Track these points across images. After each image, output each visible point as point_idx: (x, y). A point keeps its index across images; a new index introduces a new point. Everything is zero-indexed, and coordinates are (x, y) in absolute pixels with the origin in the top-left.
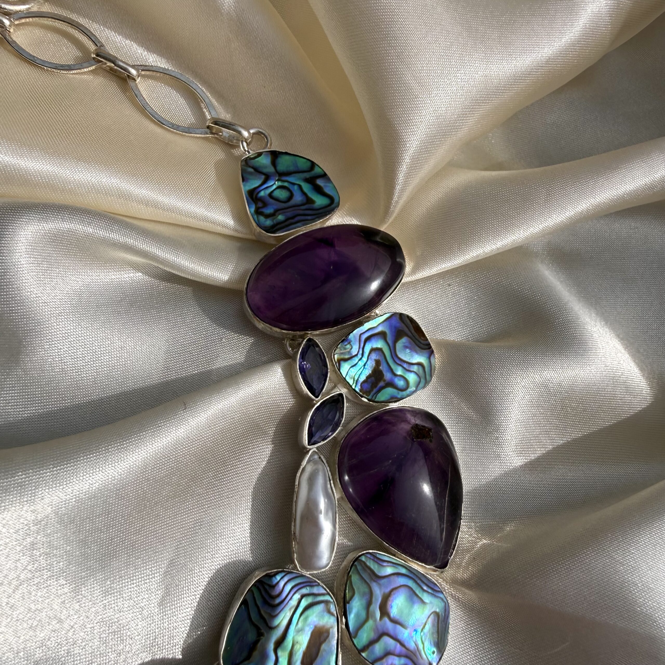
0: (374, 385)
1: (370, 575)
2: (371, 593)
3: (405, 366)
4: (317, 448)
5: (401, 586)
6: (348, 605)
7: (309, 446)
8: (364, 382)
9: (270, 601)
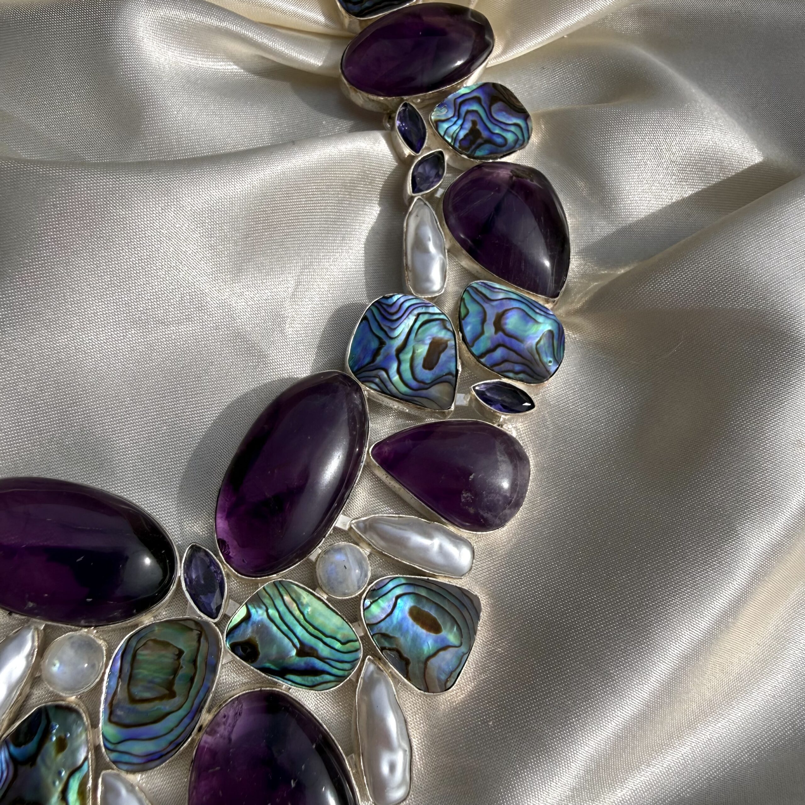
0: (472, 142)
1: (481, 297)
2: (484, 313)
3: (503, 126)
4: (422, 195)
5: (513, 308)
6: (463, 322)
7: (413, 195)
8: (462, 140)
9: (389, 317)
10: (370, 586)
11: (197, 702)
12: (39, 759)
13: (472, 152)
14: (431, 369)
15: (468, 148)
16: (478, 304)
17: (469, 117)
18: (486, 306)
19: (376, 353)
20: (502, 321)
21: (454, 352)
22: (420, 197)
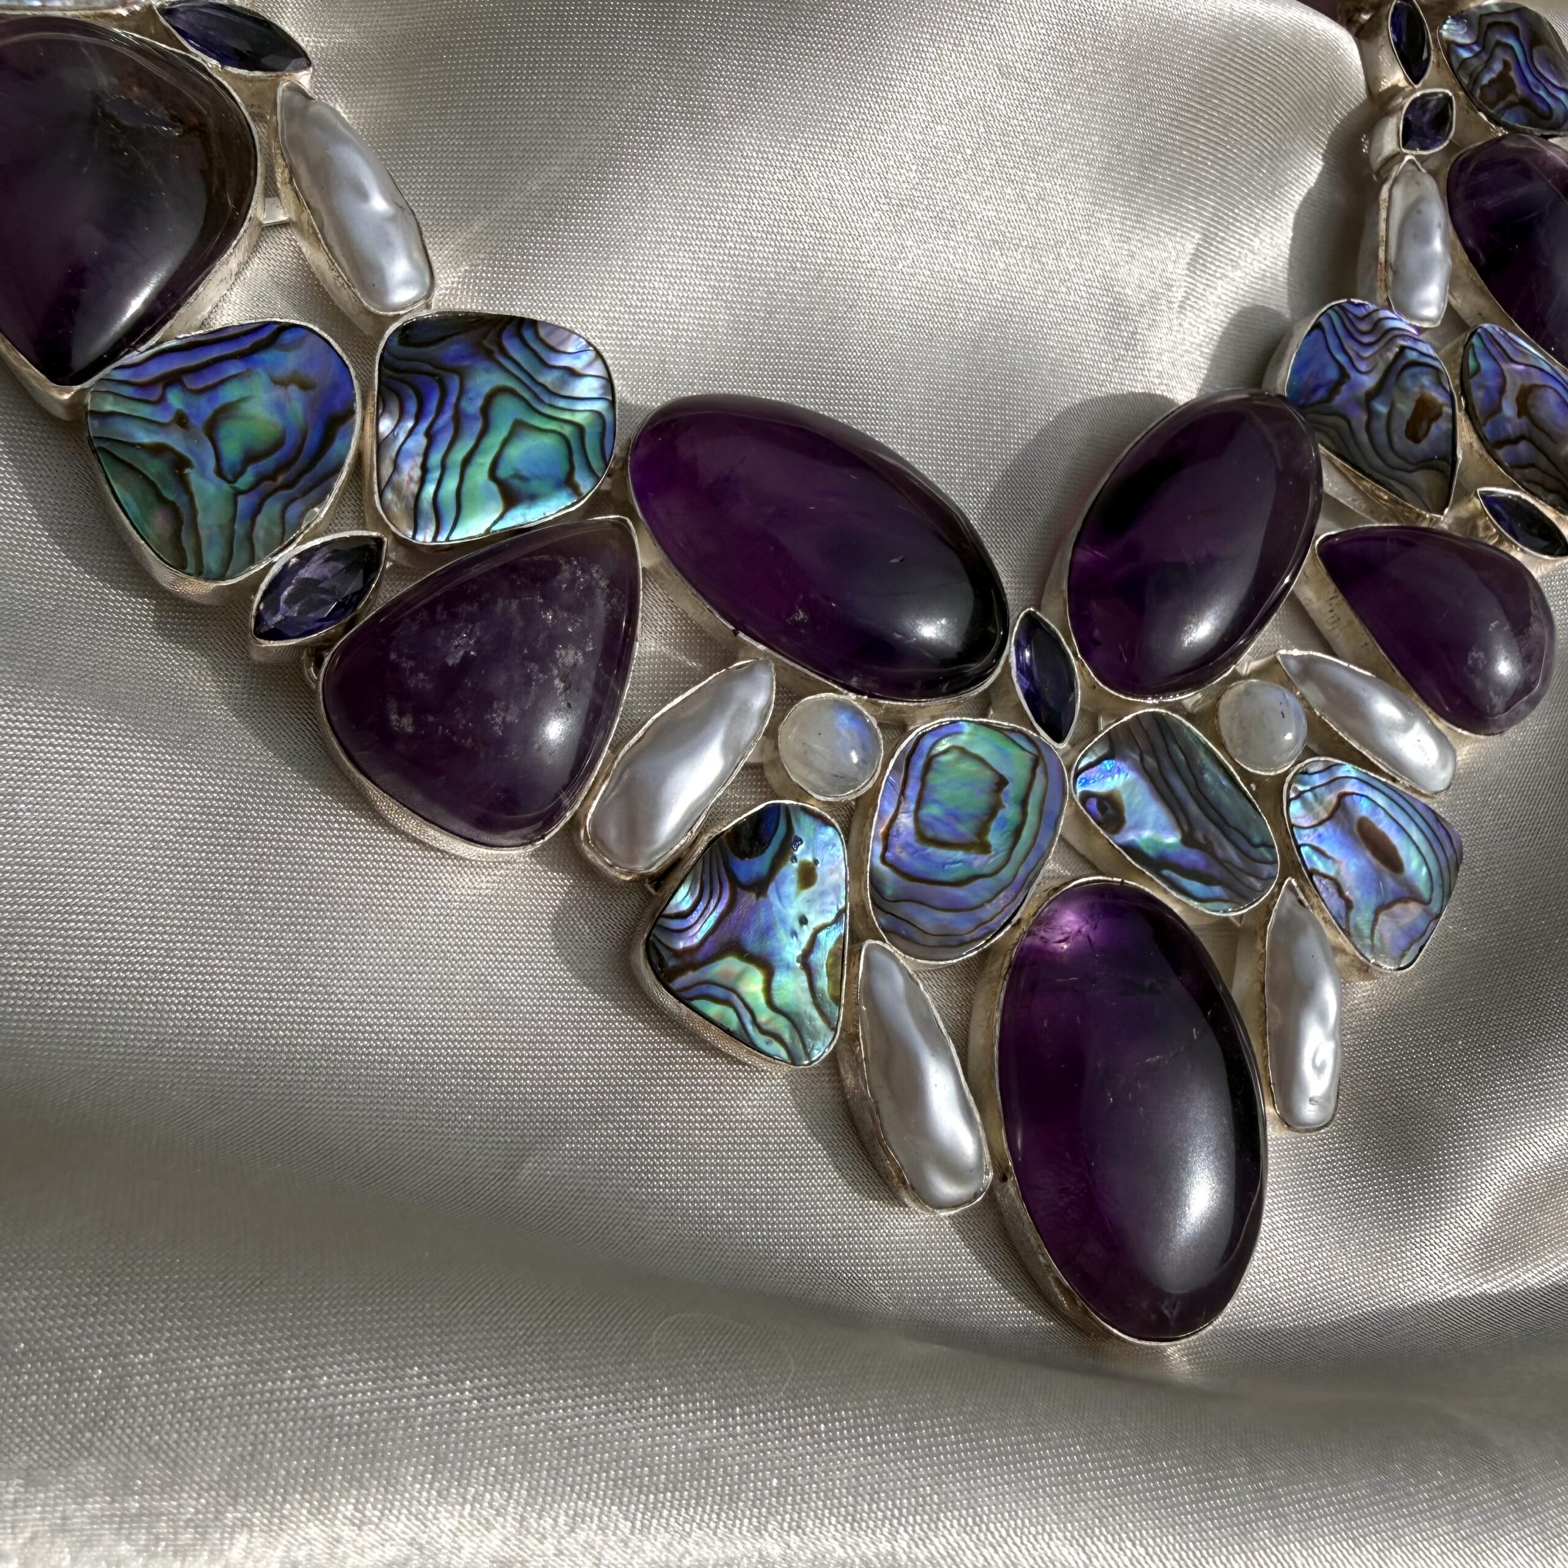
1: (1499, 352)
2: (1503, 377)
4: (1416, 156)
5: (1545, 386)
6: (1469, 382)
7: (1404, 151)
8: (1485, 86)
9: (1357, 336)
10: (1299, 766)
11: (1022, 872)
12: (772, 886)
13: (1499, 112)
14: (1417, 440)
15: (1493, 105)
16: (1495, 360)
17: (1500, 53)
18: (1506, 367)
19: (1334, 388)
20: (1530, 401)
21: (1451, 426)
22: (1413, 158)
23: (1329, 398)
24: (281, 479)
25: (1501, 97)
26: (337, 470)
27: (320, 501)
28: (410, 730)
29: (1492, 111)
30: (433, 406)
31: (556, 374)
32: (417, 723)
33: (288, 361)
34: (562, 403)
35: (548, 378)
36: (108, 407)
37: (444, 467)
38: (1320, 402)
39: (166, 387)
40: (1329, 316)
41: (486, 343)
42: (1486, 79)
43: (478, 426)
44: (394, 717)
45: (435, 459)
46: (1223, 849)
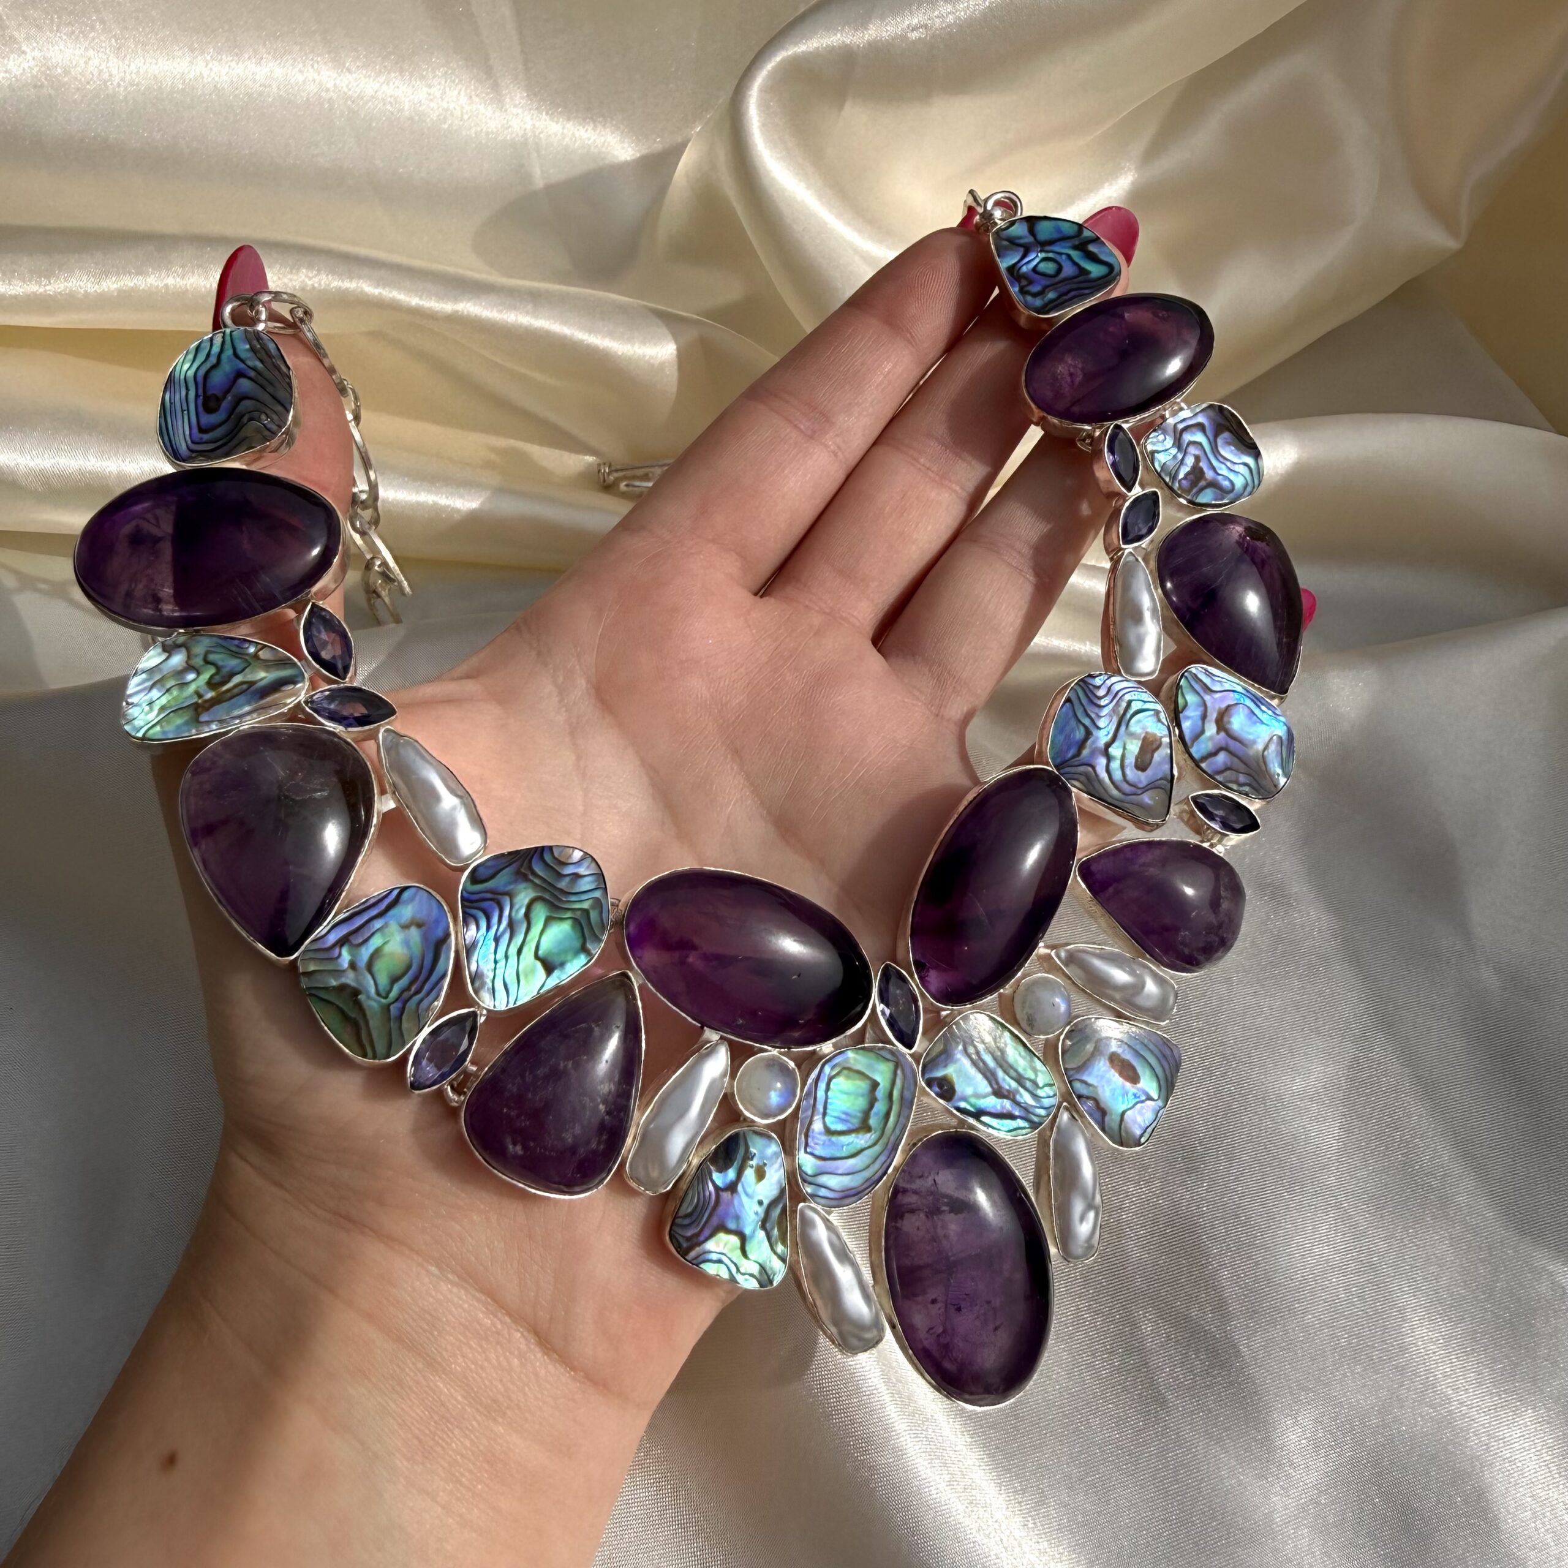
1: (1202, 687)
2: (1205, 706)
3: (1230, 465)
4: (1134, 548)
5: (1238, 704)
6: (1180, 716)
7: (1123, 546)
8: (1182, 479)
9: (1095, 701)
10: (1069, 1026)
12: (739, 1188)
14: (1143, 770)
15: (1189, 491)
16: (1198, 694)
17: (1193, 450)
18: (1207, 698)
19: (1082, 745)
20: (1225, 719)
21: (1169, 751)
22: (1131, 550)
23: (1079, 753)
24: (413, 989)
25: (1194, 484)
26: (444, 975)
27: (436, 998)
28: (520, 1152)
29: (1189, 498)
30: (495, 919)
31: (567, 879)
32: (525, 1148)
33: (406, 911)
34: (573, 898)
35: (563, 884)
36: (312, 968)
37: (507, 957)
38: (1074, 757)
39: (342, 946)
40: (1076, 691)
41: (523, 870)
42: (1181, 475)
43: (525, 926)
44: (511, 1147)
45: (501, 954)
46: (1021, 1096)
